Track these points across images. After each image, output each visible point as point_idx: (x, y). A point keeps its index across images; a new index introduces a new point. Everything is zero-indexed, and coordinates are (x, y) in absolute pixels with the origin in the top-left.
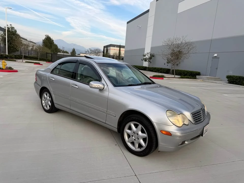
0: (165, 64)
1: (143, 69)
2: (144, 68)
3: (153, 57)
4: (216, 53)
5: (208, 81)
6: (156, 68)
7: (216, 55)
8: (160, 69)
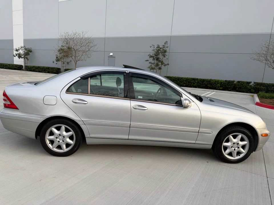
0: (54, 62)
1: (16, 67)
2: (18, 66)
3: (30, 53)
4: (111, 52)
5: (110, 81)
6: (39, 67)
7: (111, 54)
8: (46, 68)
